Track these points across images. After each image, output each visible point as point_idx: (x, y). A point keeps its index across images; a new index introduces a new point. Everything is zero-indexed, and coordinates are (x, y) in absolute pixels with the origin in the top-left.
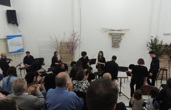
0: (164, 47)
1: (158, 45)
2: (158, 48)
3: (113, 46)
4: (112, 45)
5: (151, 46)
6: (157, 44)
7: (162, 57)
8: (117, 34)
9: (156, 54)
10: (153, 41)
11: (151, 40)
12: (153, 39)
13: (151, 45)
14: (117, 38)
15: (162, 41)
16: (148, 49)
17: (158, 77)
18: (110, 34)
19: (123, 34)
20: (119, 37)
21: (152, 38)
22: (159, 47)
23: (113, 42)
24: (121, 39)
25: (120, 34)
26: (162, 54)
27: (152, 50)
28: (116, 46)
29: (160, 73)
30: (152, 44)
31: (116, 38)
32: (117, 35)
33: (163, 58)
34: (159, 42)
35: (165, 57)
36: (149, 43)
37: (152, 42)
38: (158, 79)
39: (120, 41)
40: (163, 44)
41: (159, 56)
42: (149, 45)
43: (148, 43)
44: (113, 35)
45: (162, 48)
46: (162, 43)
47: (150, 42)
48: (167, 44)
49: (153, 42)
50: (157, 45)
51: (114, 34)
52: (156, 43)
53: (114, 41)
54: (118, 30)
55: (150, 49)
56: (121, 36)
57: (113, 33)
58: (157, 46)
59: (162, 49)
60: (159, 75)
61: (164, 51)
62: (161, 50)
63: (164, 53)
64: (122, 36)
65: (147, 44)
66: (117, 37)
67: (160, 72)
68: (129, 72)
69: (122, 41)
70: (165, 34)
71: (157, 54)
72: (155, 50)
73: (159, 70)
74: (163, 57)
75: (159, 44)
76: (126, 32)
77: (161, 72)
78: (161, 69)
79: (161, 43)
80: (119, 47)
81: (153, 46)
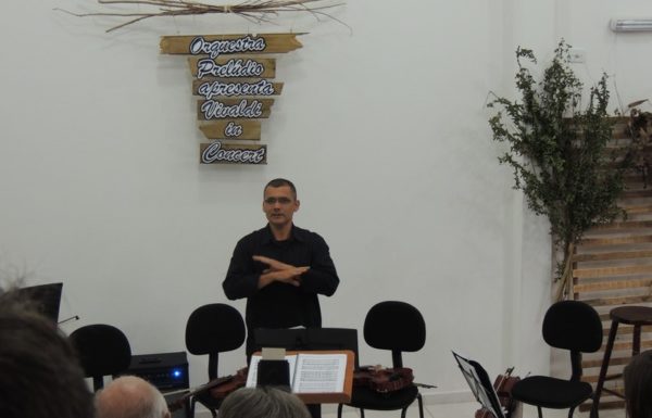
0: (627, 134)
1: (577, 119)
2: (578, 143)
3: (208, 157)
4: (203, 147)
5: (530, 130)
6: (569, 114)
7: (619, 220)
8: (232, 39)
9: (570, 198)
10: (534, 87)
11: (525, 84)
12: (537, 73)
13: (527, 120)
14: (241, 79)
15: (603, 83)
16: (509, 159)
17: (607, 384)
18: (174, 47)
19: (289, 43)
20: (251, 68)
21: (525, 61)
22: (589, 137)
23: (201, 115)
24: (278, 89)
25: (264, 38)
26: (612, 190)
27: (541, 162)
28: (234, 155)
29: (615, 354)
30: (532, 113)
31: (229, 80)
32: (232, 46)
33: (629, 225)
34: (586, 94)
35: (640, 219)
36: (512, 109)
37: (529, 97)
38: (604, 399)
39: (266, 108)
40: (610, 111)
41: (592, 214)
42: (508, 122)
43: (501, 107)
44: (205, 56)
45: (610, 145)
46: (603, 103)
47: (517, 97)
48: (644, 109)
49: (538, 100)
50: (568, 120)
51: (210, 40)
52: (562, 107)
53: (217, 109)
54: (238, 9)
55: (518, 158)
56: (273, 62)
57: (197, 39)
58: (572, 127)
59: (613, 153)
60: (613, 370)
61: (624, 164)
62: (608, 160)
63: (631, 179)
64: (281, 59)
65: (493, 113)
66: (235, 67)
67: (616, 342)
68: (365, 370)
69: (285, 105)
70: (620, 30)
71: (578, 199)
72: (560, 164)
73: (607, 325)
74: (626, 216)
75: (583, 108)
76: (310, 17)
77: (625, 338)
78: (618, 317)
79: (596, 102)
80: (263, 161)
81: (545, 132)
